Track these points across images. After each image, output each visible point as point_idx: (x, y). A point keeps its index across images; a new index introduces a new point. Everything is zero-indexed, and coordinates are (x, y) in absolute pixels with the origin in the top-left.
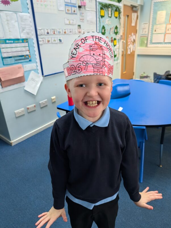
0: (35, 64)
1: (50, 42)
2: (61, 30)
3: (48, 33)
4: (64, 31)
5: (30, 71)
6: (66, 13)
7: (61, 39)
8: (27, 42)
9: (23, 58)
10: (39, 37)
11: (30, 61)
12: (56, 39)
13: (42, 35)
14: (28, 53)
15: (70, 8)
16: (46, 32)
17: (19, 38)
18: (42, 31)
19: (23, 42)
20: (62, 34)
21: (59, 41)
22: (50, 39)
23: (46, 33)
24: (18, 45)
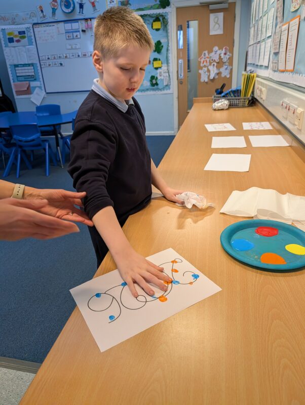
0: (39, 83)
1: (51, 65)
2: (61, 55)
3: (49, 58)
4: (65, 55)
5: (36, 87)
6: (67, 39)
7: (62, 63)
8: (33, 66)
9: (30, 77)
10: (41, 62)
11: (35, 80)
12: (57, 63)
13: (43, 60)
14: (33, 74)
15: (71, 35)
16: (47, 57)
17: (27, 63)
18: (44, 57)
19: (29, 66)
20: (63, 59)
21: (59, 65)
22: (51, 63)
23: (47, 59)
24: (26, 68)
